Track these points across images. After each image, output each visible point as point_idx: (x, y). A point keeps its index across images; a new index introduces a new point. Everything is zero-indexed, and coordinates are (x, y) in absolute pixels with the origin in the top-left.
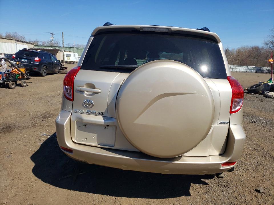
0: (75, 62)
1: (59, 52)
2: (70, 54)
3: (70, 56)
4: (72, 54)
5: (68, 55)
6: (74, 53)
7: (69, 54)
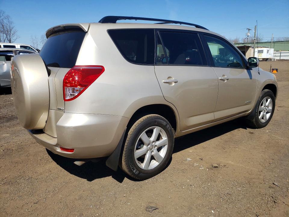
0: (268, 59)
1: (250, 48)
2: (263, 51)
3: (263, 53)
4: (265, 50)
5: (260, 52)
6: (268, 49)
7: (261, 50)
